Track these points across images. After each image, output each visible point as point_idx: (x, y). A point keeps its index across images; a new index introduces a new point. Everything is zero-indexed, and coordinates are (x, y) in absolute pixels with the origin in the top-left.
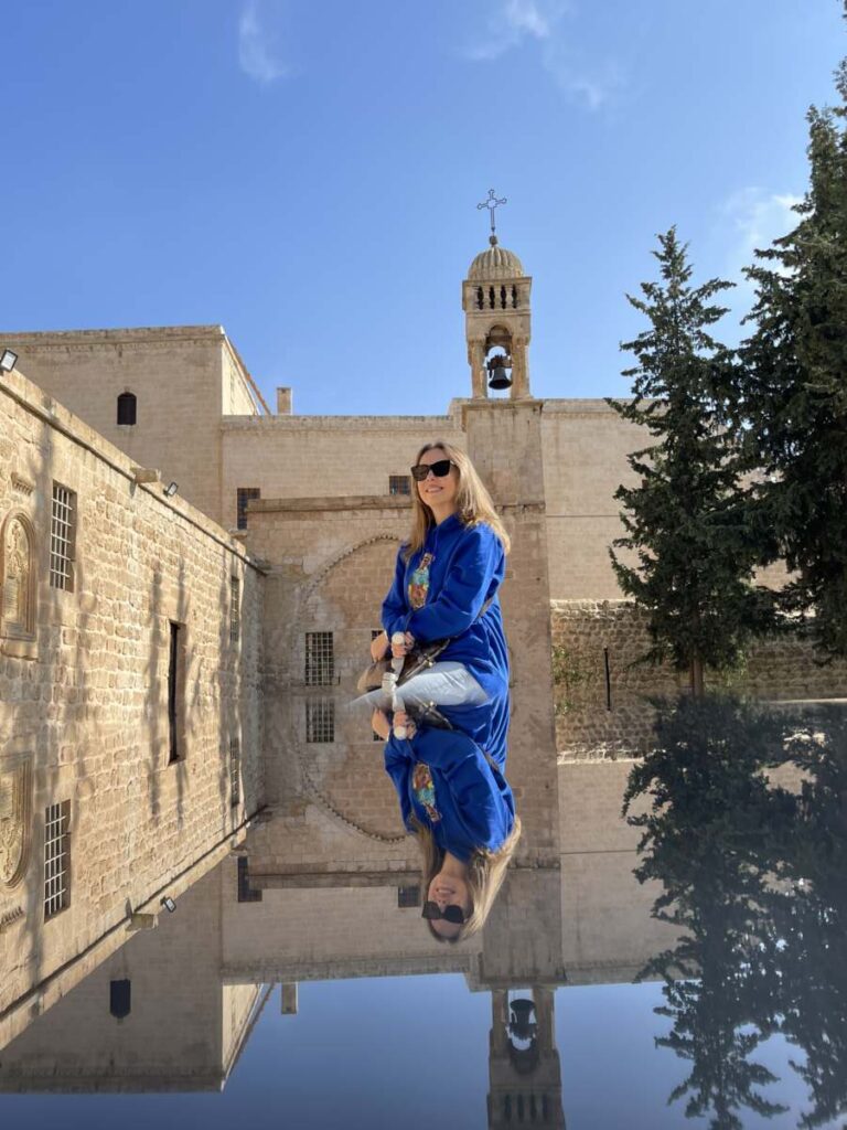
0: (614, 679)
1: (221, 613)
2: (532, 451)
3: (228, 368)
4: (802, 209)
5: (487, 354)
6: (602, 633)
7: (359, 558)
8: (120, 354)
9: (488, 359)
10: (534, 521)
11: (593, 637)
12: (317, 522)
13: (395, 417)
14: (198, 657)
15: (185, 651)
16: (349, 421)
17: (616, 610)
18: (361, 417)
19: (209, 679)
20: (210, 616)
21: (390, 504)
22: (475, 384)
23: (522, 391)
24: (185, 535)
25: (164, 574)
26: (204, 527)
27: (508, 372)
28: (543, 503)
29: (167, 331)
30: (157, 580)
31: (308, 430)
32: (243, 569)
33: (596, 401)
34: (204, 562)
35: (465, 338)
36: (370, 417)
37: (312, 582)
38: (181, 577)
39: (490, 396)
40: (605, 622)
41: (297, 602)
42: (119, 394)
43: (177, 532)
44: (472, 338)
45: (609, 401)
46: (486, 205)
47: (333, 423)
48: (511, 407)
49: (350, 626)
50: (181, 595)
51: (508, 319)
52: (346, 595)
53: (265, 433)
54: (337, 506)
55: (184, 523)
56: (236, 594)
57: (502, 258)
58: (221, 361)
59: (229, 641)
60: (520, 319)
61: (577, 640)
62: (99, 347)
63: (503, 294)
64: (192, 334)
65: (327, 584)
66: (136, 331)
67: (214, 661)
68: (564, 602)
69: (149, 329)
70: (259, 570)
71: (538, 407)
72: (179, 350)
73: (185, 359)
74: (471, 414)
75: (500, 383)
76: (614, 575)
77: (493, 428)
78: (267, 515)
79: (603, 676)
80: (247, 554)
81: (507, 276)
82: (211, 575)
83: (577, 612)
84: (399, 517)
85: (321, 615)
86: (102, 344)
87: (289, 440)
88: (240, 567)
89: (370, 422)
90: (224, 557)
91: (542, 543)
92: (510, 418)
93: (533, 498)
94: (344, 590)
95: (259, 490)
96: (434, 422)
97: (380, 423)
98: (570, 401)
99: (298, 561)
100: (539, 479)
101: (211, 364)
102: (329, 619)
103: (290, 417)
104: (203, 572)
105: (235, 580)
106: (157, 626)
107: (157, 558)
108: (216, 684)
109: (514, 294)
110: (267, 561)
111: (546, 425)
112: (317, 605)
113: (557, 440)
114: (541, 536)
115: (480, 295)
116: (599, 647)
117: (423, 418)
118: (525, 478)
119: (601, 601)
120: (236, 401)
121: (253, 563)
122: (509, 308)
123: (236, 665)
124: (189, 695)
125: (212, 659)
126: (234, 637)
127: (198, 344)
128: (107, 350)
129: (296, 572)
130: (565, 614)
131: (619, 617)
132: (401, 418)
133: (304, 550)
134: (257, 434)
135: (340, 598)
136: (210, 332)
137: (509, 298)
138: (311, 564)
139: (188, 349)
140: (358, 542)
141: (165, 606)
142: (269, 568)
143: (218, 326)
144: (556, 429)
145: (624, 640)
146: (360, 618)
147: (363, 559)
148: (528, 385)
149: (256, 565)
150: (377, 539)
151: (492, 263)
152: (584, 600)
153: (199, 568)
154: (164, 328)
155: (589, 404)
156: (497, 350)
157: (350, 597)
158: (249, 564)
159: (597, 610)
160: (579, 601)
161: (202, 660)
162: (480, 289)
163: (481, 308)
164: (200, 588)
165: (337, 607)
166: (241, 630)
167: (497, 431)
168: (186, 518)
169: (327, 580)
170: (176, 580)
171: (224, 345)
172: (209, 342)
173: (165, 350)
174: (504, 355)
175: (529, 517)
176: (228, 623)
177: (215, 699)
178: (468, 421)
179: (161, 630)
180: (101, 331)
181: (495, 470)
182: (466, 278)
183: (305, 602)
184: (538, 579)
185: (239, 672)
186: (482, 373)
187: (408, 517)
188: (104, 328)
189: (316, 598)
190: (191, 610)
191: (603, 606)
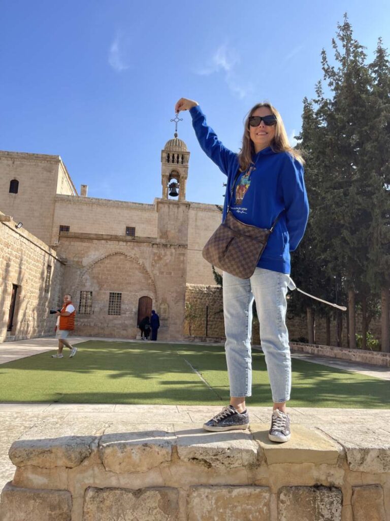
0: (210, 318)
1: (41, 281)
2: (185, 223)
3: (61, 174)
4: (298, 138)
5: (169, 182)
6: (207, 298)
7: (107, 261)
8: (13, 163)
9: (170, 183)
10: (183, 252)
11: (202, 301)
12: (90, 244)
13: (131, 202)
14: (26, 300)
15: (20, 297)
16: (111, 202)
17: (213, 290)
18: (116, 201)
19: (31, 309)
20: (35, 282)
21: (123, 239)
22: (164, 193)
23: (182, 198)
24: (25, 246)
25: (12, 263)
26: (35, 243)
27: (177, 190)
28: (187, 245)
29: (35, 155)
30: (8, 265)
31: (93, 204)
32: (54, 262)
33: (213, 205)
34: (34, 258)
35: (161, 174)
36: (120, 201)
37: (85, 269)
38: (20, 264)
39: (169, 198)
40: (208, 295)
41: (78, 277)
42: (11, 180)
43: (21, 244)
44: (163, 174)
45: (217, 206)
46: (174, 120)
47: (104, 202)
48: (177, 204)
49: (100, 289)
50: (20, 273)
51: (179, 168)
52: (100, 276)
53: (74, 203)
54: (99, 238)
55: (25, 240)
56: (49, 272)
57: (179, 143)
58: (58, 171)
59: (44, 293)
60: (184, 169)
61: (196, 301)
62: (4, 158)
63: (178, 158)
64: (47, 158)
65: (92, 271)
66: (22, 153)
67: (35, 302)
68: (193, 285)
69: (27, 153)
70: (62, 262)
71: (188, 205)
72: (40, 164)
73: (42, 168)
74: (160, 205)
75: (174, 194)
76: (213, 276)
77: (169, 212)
78: (69, 239)
79: (205, 316)
80: (57, 255)
81: (180, 150)
82: (37, 264)
83: (198, 290)
84: (126, 245)
85: (88, 284)
86: (6, 157)
87: (85, 207)
88: (53, 260)
89: (120, 204)
90: (44, 256)
91: (185, 261)
92: (176, 209)
93: (183, 242)
94: (99, 273)
95: (69, 227)
96: (147, 206)
97: (124, 204)
98: (202, 204)
99: (80, 260)
100: (186, 235)
101: (54, 171)
102: (91, 286)
103: (86, 198)
104: (33, 262)
105: (49, 267)
106: (6, 286)
107: (8, 255)
108: (35, 312)
109: (183, 158)
110: (66, 259)
111: (192, 213)
112: (87, 279)
113: (196, 219)
114: (185, 258)
115: (168, 157)
116: (205, 304)
117: (142, 204)
118: (180, 234)
119: (208, 286)
120: (63, 188)
121: (59, 259)
122: (180, 164)
123: (47, 304)
124: (20, 317)
125: (34, 301)
126: (47, 291)
127: (49, 162)
128: (7, 160)
129: (79, 264)
130: (193, 290)
131: (214, 293)
132: (133, 203)
133: (83, 256)
134: (71, 204)
135: (97, 277)
136: (54, 158)
137: (180, 159)
138: (86, 261)
139: (44, 164)
140: (107, 254)
141: (11, 277)
142: (66, 262)
143: (58, 156)
144: (196, 215)
145: (215, 302)
146: (105, 286)
147: (109, 261)
148: (185, 196)
149: (61, 260)
150: (116, 253)
151: (174, 144)
152: (201, 285)
153: (31, 260)
154: (34, 154)
155: (210, 206)
156: (174, 181)
157: (102, 277)
158: (57, 260)
159: (206, 289)
160: (199, 285)
161: (28, 302)
162: (169, 154)
163: (168, 162)
164: (31, 270)
165: (95, 281)
166: (50, 288)
167: (171, 213)
168: (26, 238)
169: (92, 269)
170: (18, 266)
171: (60, 164)
172: (53, 162)
173: (34, 163)
174: (176, 182)
175: (181, 250)
176: (44, 285)
177: (34, 318)
178: (159, 208)
179: (7, 288)
180: (6, 152)
181: (168, 229)
182: (163, 149)
183: (82, 277)
184: (182, 276)
185: (48, 307)
186: (166, 189)
187: (130, 246)
188: (7, 151)
189: (86, 276)
190: (25, 280)
191: (208, 288)
